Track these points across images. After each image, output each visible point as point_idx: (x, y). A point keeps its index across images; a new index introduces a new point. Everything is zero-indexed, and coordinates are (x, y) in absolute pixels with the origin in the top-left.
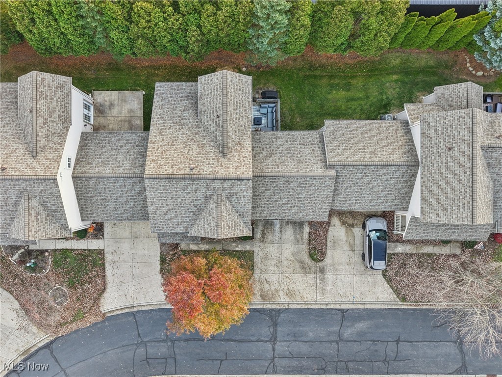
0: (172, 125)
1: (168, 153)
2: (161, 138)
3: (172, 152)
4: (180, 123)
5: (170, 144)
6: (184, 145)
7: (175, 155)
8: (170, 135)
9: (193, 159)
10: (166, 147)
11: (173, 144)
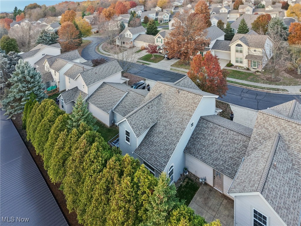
0: (173, 124)
1: (185, 105)
2: (184, 116)
3: (182, 105)
4: (168, 123)
5: (181, 110)
6: (174, 107)
7: (182, 102)
8: (178, 116)
9: (175, 98)
10: (184, 110)
11: (179, 110)
